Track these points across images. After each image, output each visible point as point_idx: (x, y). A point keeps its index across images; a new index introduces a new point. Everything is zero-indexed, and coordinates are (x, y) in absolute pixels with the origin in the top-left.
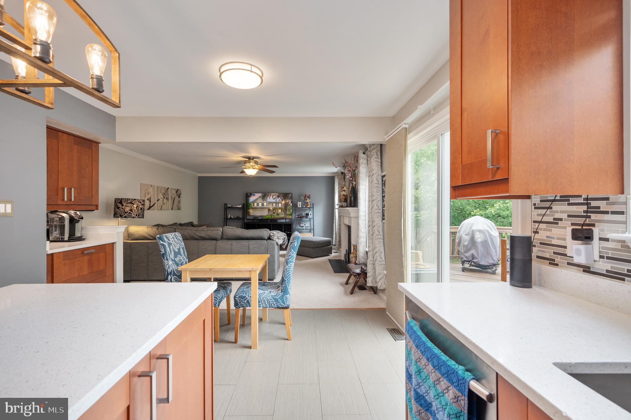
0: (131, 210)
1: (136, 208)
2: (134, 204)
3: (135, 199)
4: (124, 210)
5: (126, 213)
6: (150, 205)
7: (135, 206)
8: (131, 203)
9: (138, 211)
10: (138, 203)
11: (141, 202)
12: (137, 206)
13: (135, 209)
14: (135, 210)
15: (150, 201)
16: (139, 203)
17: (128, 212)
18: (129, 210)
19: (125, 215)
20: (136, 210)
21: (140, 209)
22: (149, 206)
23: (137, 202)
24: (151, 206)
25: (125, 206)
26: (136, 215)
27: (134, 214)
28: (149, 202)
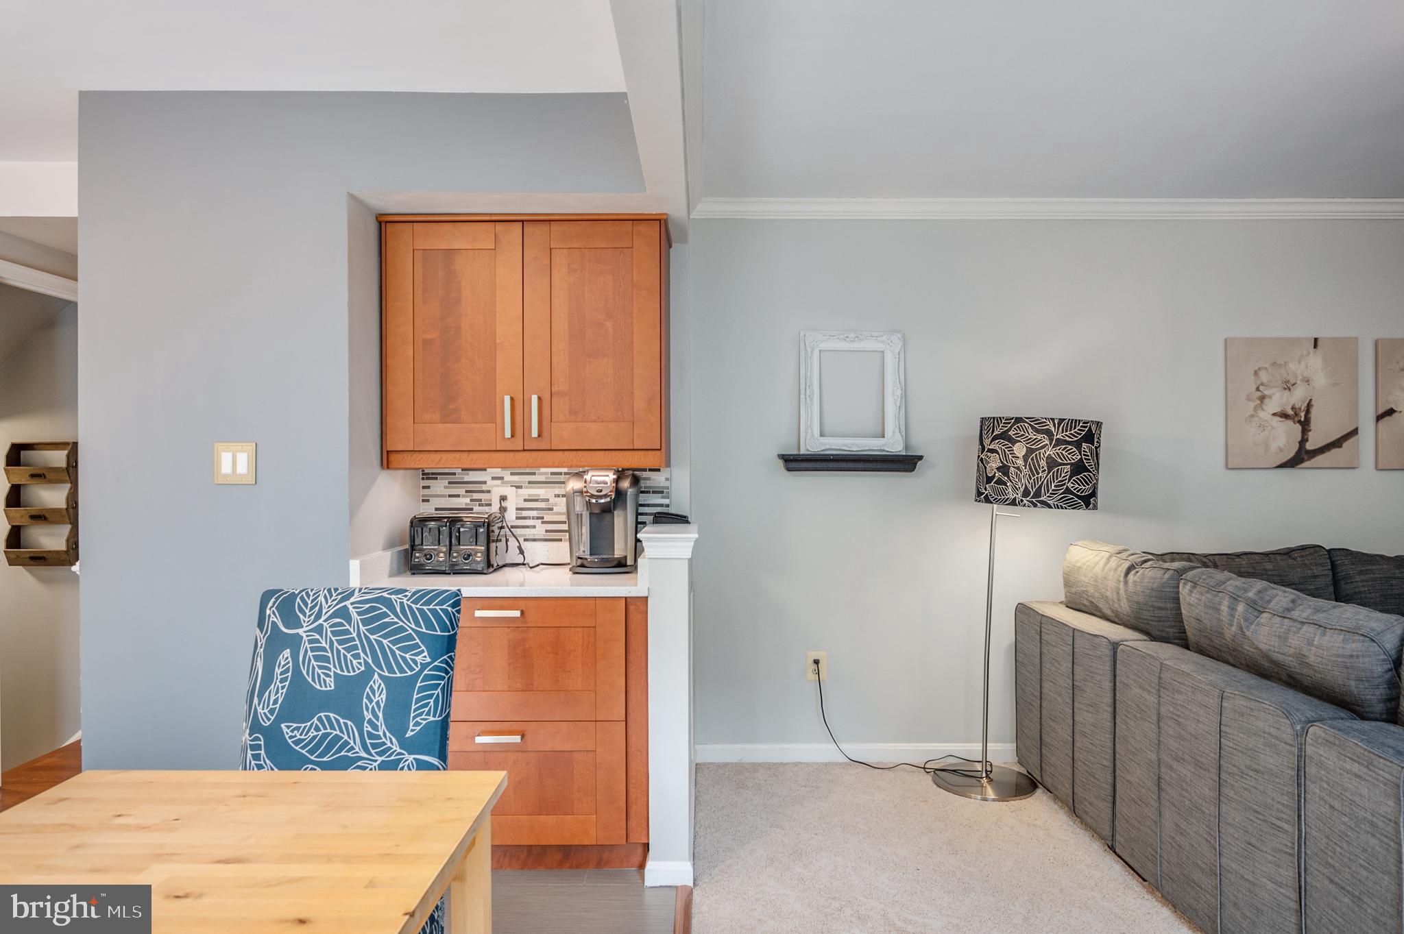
0: (1004, 469)
1: (1025, 458)
2: (1014, 442)
3: (1019, 420)
4: (986, 468)
5: (989, 480)
6: (1303, 441)
7: (1020, 450)
8: (1004, 436)
9: (1034, 471)
10: (1032, 435)
11: (1049, 433)
12: (1030, 451)
13: (1020, 462)
14: (1018, 468)
15: (1305, 425)
16: (1039, 437)
17: (994, 476)
18: (998, 469)
19: (986, 489)
20: (1026, 471)
21: (1043, 463)
22: (1297, 447)
23: (1030, 430)
24: (1309, 446)
25: (989, 450)
26: (1026, 493)
27: (1015, 489)
28: (1298, 427)
